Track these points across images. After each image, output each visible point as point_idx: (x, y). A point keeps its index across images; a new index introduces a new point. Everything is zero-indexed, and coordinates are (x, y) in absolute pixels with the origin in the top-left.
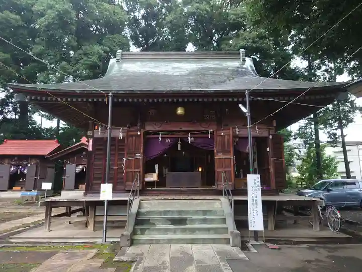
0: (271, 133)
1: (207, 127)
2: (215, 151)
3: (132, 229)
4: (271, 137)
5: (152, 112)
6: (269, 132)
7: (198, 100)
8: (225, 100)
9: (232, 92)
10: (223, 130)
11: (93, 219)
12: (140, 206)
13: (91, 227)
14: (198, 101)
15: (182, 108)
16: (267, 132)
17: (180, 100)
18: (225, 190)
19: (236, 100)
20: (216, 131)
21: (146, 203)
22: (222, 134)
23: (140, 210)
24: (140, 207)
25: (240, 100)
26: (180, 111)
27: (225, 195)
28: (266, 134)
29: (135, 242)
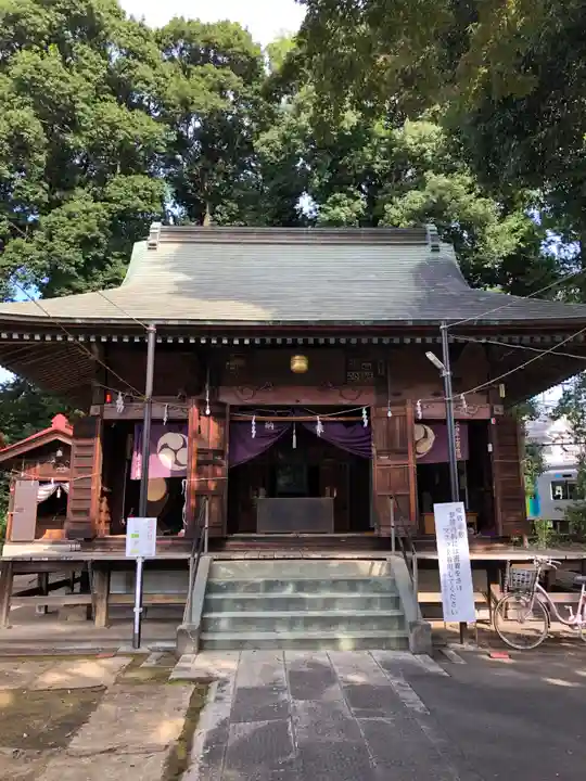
0: (495, 412)
1: (355, 396)
2: (374, 451)
3: (199, 619)
4: (493, 421)
5: (234, 364)
6: (492, 410)
7: (337, 341)
8: (396, 341)
9: (411, 324)
10: (392, 405)
11: (104, 602)
12: (211, 572)
13: (100, 618)
14: (337, 343)
15: (304, 358)
16: (488, 410)
17: (300, 341)
18: (396, 539)
19: (419, 340)
20: (376, 406)
21: (223, 566)
22: (390, 414)
23: (211, 580)
24: (210, 575)
25: (429, 340)
26: (299, 364)
27: (397, 548)
28: (484, 414)
29: (206, 646)
